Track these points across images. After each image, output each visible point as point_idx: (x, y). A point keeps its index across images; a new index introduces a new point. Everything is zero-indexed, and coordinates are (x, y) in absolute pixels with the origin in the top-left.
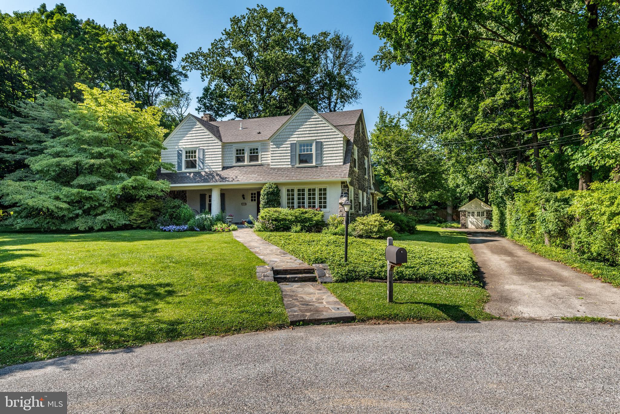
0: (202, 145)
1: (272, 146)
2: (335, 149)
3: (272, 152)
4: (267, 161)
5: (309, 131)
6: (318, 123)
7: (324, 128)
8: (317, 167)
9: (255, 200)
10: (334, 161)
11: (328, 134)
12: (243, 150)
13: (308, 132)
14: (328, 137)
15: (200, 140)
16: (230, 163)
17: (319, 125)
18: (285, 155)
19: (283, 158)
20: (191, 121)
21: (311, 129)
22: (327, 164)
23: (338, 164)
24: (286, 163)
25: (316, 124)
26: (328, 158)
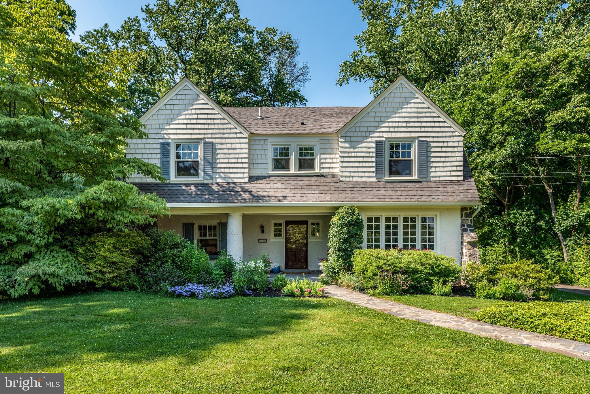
0: (210, 136)
1: (341, 144)
2: (449, 154)
3: (343, 155)
4: (331, 170)
5: (407, 122)
6: (421, 110)
7: (431, 120)
8: (420, 182)
9: (280, 235)
10: (449, 174)
11: (439, 129)
12: (287, 149)
13: (404, 125)
14: (437, 134)
15: (206, 126)
16: (262, 171)
17: (424, 115)
18: (365, 160)
19: (361, 164)
20: (189, 92)
21: (410, 120)
22: (437, 179)
23: (455, 178)
24: (366, 174)
25: (419, 113)
26: (437, 169)
